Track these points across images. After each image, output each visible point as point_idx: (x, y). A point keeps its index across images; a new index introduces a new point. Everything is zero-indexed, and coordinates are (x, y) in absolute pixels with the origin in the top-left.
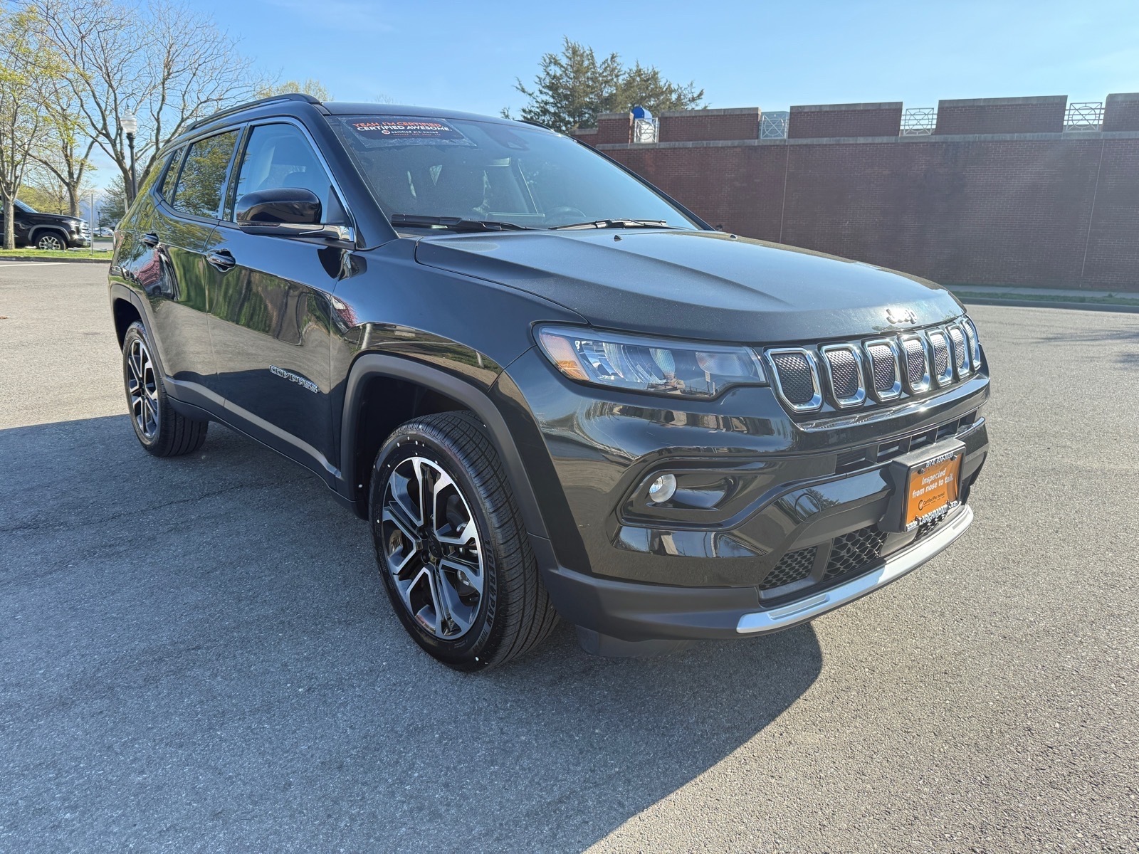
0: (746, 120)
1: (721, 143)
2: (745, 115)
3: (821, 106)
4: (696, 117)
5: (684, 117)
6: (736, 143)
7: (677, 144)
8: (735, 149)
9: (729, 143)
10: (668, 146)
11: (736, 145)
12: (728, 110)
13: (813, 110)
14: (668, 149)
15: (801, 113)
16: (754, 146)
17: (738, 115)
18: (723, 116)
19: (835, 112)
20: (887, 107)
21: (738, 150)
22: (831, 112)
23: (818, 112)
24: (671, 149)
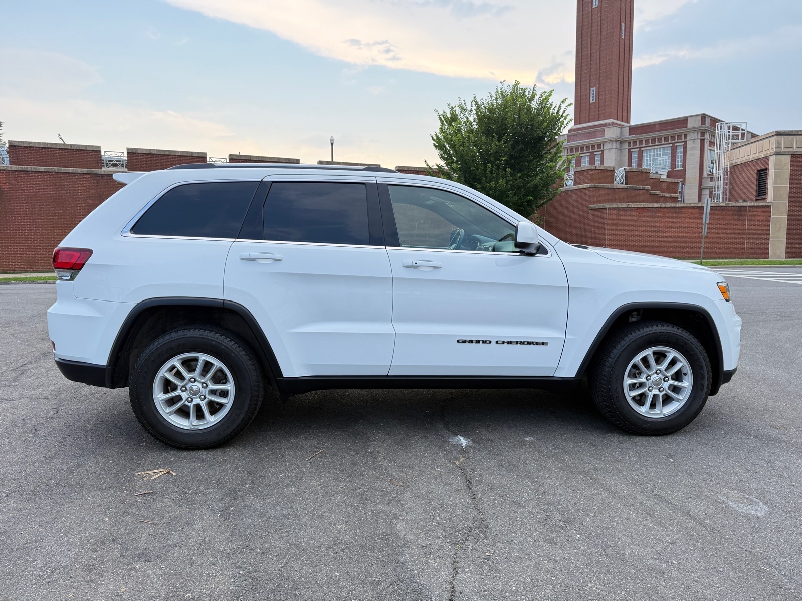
0: (92, 155)
1: (71, 170)
2: (89, 150)
3: (150, 150)
4: (45, 148)
5: (33, 147)
6: (85, 170)
7: (29, 168)
8: (84, 176)
9: (79, 170)
10: (20, 169)
11: (85, 172)
12: (74, 145)
13: (145, 152)
14: (20, 171)
15: (136, 153)
16: (101, 174)
17: (84, 150)
18: (70, 149)
19: (161, 155)
20: (197, 155)
21: (87, 176)
22: (158, 154)
23: (148, 154)
24: (24, 171)
